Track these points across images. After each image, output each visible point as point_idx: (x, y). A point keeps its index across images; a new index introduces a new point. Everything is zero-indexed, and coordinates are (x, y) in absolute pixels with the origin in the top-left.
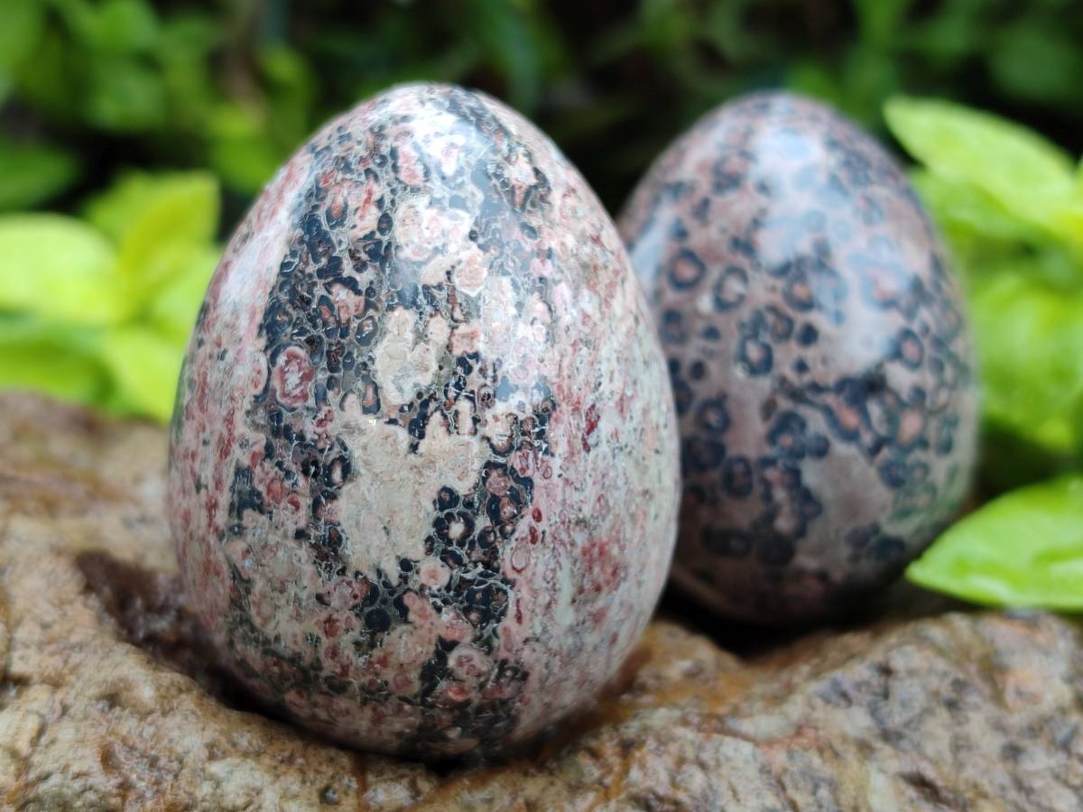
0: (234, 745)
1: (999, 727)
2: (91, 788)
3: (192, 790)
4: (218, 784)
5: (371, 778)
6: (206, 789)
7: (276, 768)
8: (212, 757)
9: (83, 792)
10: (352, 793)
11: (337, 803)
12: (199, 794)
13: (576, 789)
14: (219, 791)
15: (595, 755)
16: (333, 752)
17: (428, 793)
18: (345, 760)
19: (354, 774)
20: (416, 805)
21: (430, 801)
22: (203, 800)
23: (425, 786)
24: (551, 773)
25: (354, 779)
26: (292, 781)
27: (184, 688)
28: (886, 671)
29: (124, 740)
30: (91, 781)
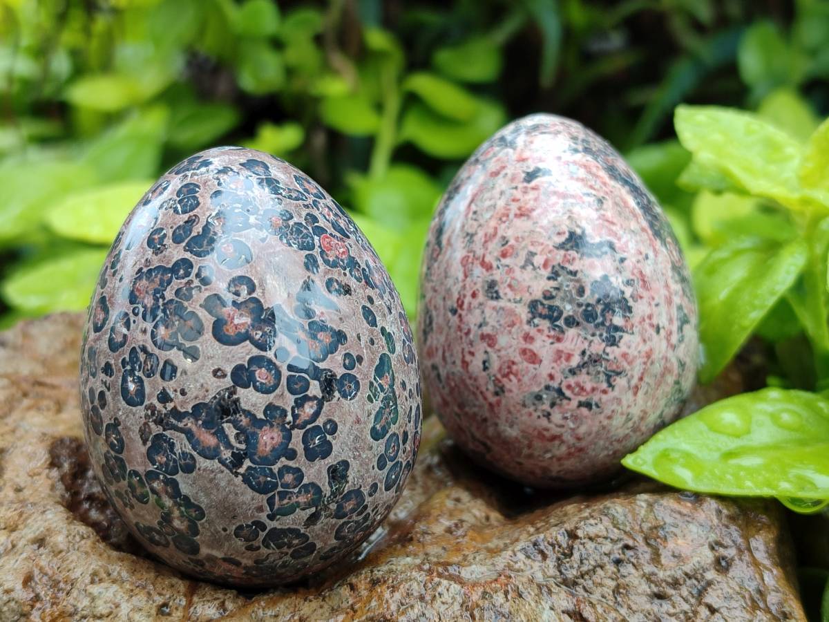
0: (109, 575)
1: (649, 578)
2: (13, 600)
3: (75, 603)
4: (93, 599)
5: (195, 599)
6: (86, 602)
7: (132, 590)
8: (92, 582)
9: (9, 601)
10: (180, 609)
11: (169, 614)
12: (80, 606)
13: (334, 611)
14: (93, 605)
15: (353, 588)
16: (175, 580)
17: (232, 611)
18: (182, 586)
19: (185, 596)
20: (222, 617)
21: (231, 616)
22: (82, 610)
23: (230, 606)
24: (324, 600)
25: (184, 599)
26: (140, 600)
27: (85, 536)
28: (572, 535)
29: (41, 569)
30: (13, 595)
